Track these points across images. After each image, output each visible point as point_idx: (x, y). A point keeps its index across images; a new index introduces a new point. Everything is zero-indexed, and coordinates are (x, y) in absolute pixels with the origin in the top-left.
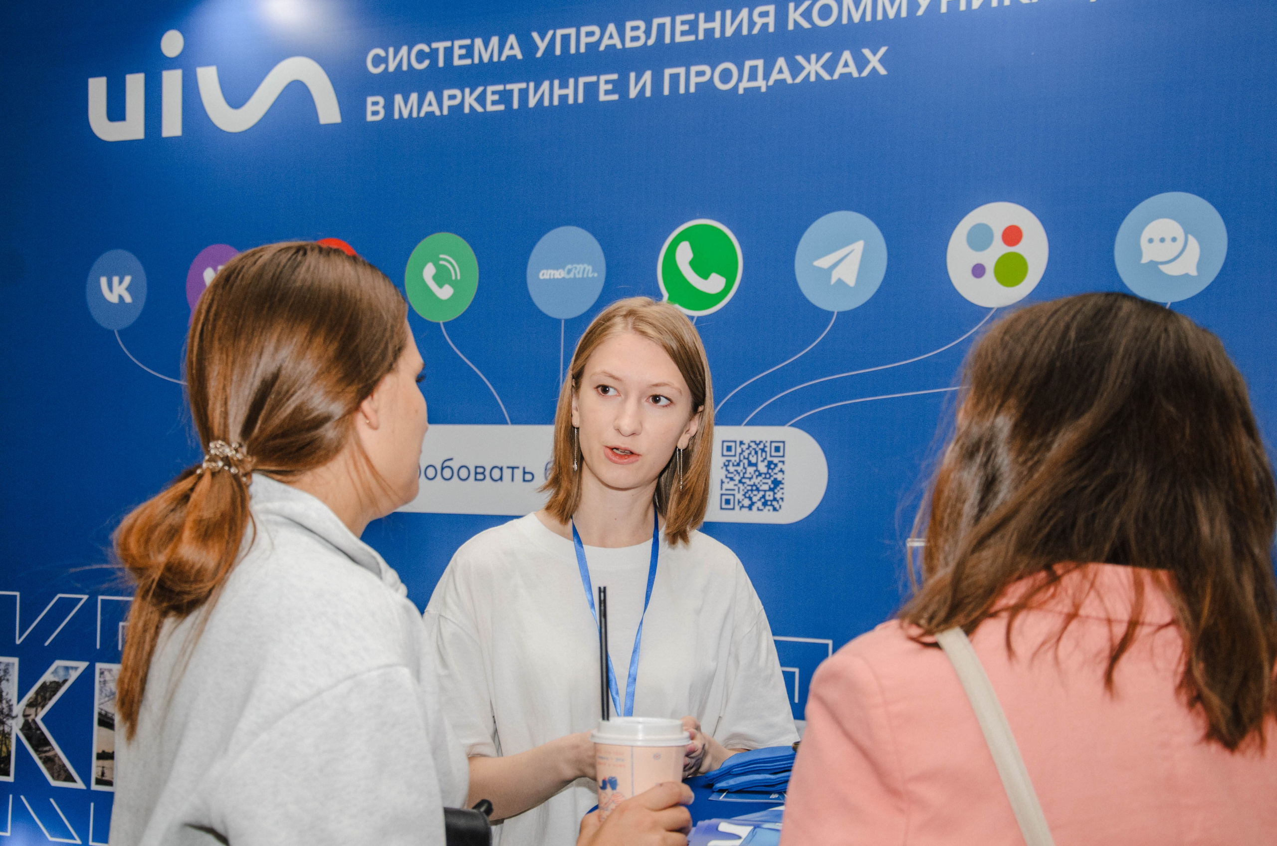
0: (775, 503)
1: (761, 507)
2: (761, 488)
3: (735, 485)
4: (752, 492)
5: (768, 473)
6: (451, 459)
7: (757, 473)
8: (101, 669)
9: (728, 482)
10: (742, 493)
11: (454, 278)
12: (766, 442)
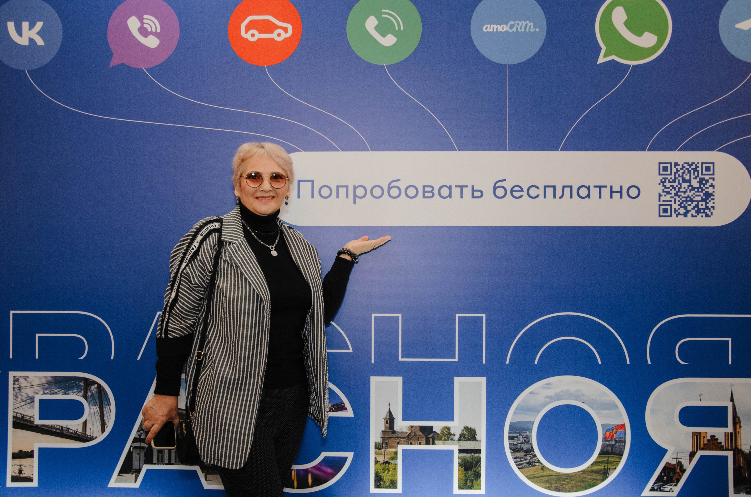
0: (706, 211)
1: (695, 214)
2: (694, 199)
3: (671, 197)
4: (686, 203)
5: (700, 187)
6: (399, 180)
7: (690, 188)
8: (14, 377)
9: (665, 196)
10: (677, 203)
11: (397, 29)
12: (698, 163)
